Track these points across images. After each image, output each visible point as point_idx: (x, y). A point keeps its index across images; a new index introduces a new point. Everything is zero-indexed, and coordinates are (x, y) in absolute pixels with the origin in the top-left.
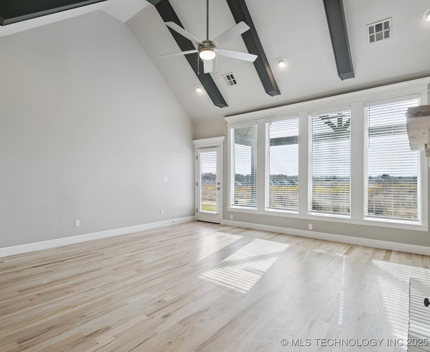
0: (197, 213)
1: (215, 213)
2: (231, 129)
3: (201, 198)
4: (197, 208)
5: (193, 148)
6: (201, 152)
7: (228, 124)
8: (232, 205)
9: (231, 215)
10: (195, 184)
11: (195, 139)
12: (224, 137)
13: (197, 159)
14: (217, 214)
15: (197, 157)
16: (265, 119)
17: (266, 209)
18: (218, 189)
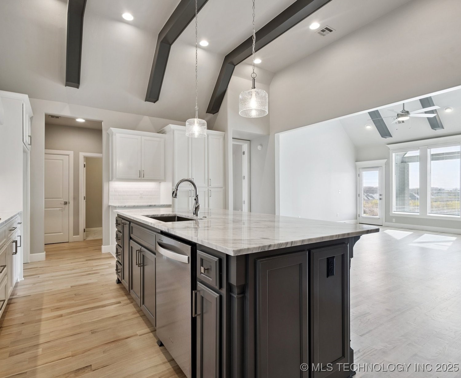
0: (359, 217)
1: (378, 217)
2: (393, 154)
3: (363, 206)
4: (359, 214)
5: (356, 167)
6: (364, 171)
7: (390, 149)
8: (394, 211)
9: (393, 219)
10: (357, 196)
11: (357, 161)
12: (386, 160)
13: (359, 176)
14: (379, 218)
15: (359, 174)
16: (427, 146)
17: (428, 214)
18: (381, 199)
